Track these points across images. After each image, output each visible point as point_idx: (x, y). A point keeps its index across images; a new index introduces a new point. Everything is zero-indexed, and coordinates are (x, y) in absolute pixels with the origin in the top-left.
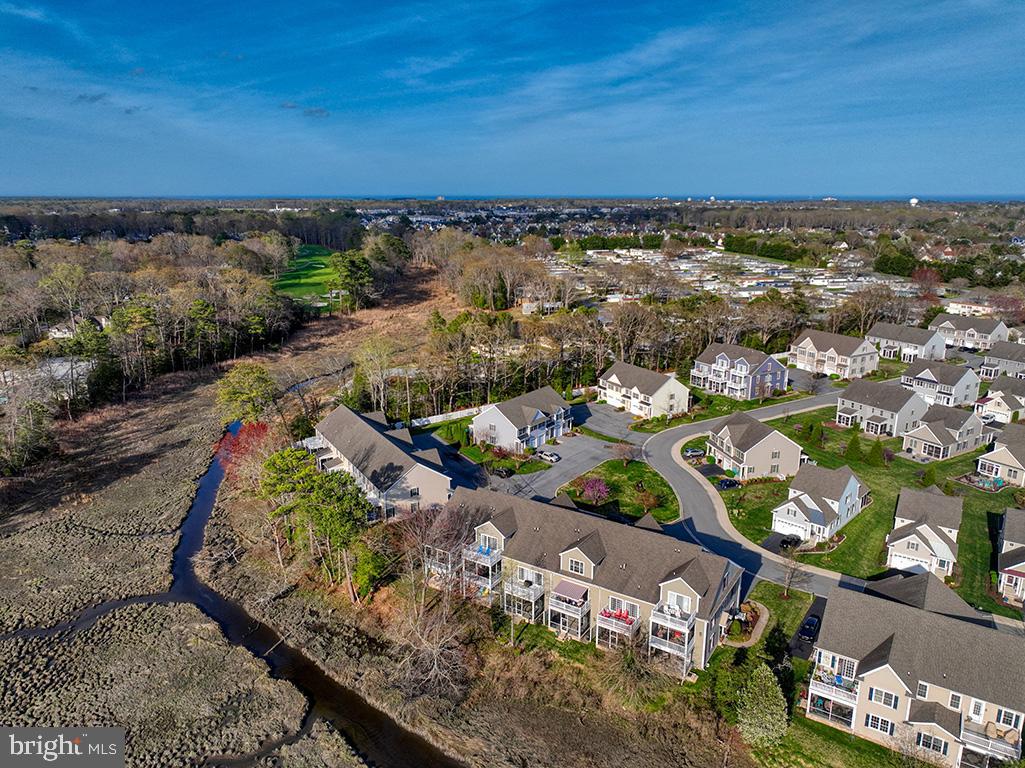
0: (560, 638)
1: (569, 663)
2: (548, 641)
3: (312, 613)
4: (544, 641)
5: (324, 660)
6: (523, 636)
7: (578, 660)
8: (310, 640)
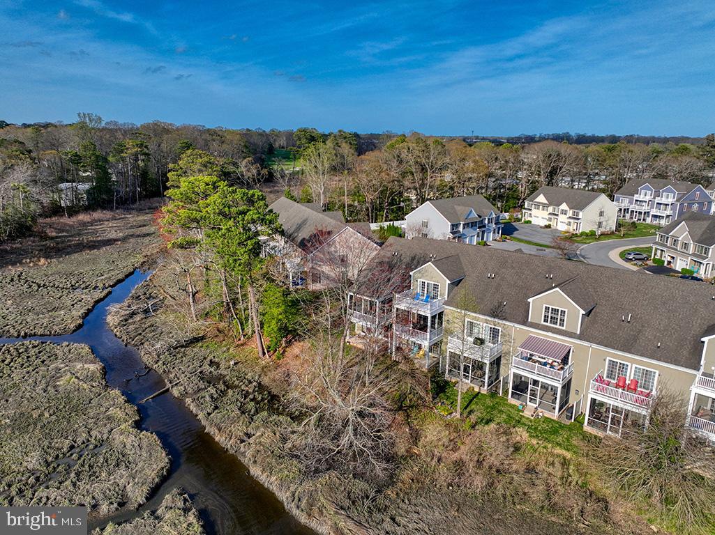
0: (527, 413)
1: (545, 447)
2: (509, 416)
3: (212, 363)
4: (504, 416)
5: (209, 414)
6: (473, 406)
7: (558, 444)
8: (199, 390)
